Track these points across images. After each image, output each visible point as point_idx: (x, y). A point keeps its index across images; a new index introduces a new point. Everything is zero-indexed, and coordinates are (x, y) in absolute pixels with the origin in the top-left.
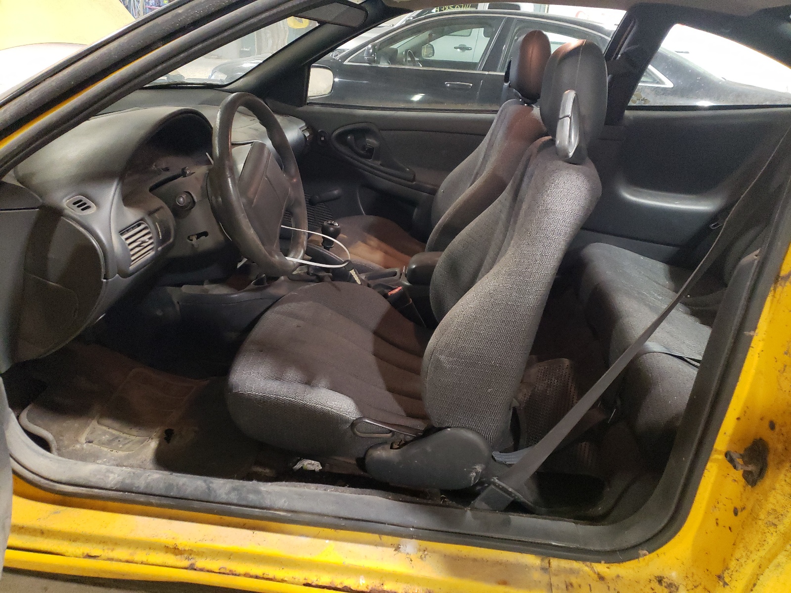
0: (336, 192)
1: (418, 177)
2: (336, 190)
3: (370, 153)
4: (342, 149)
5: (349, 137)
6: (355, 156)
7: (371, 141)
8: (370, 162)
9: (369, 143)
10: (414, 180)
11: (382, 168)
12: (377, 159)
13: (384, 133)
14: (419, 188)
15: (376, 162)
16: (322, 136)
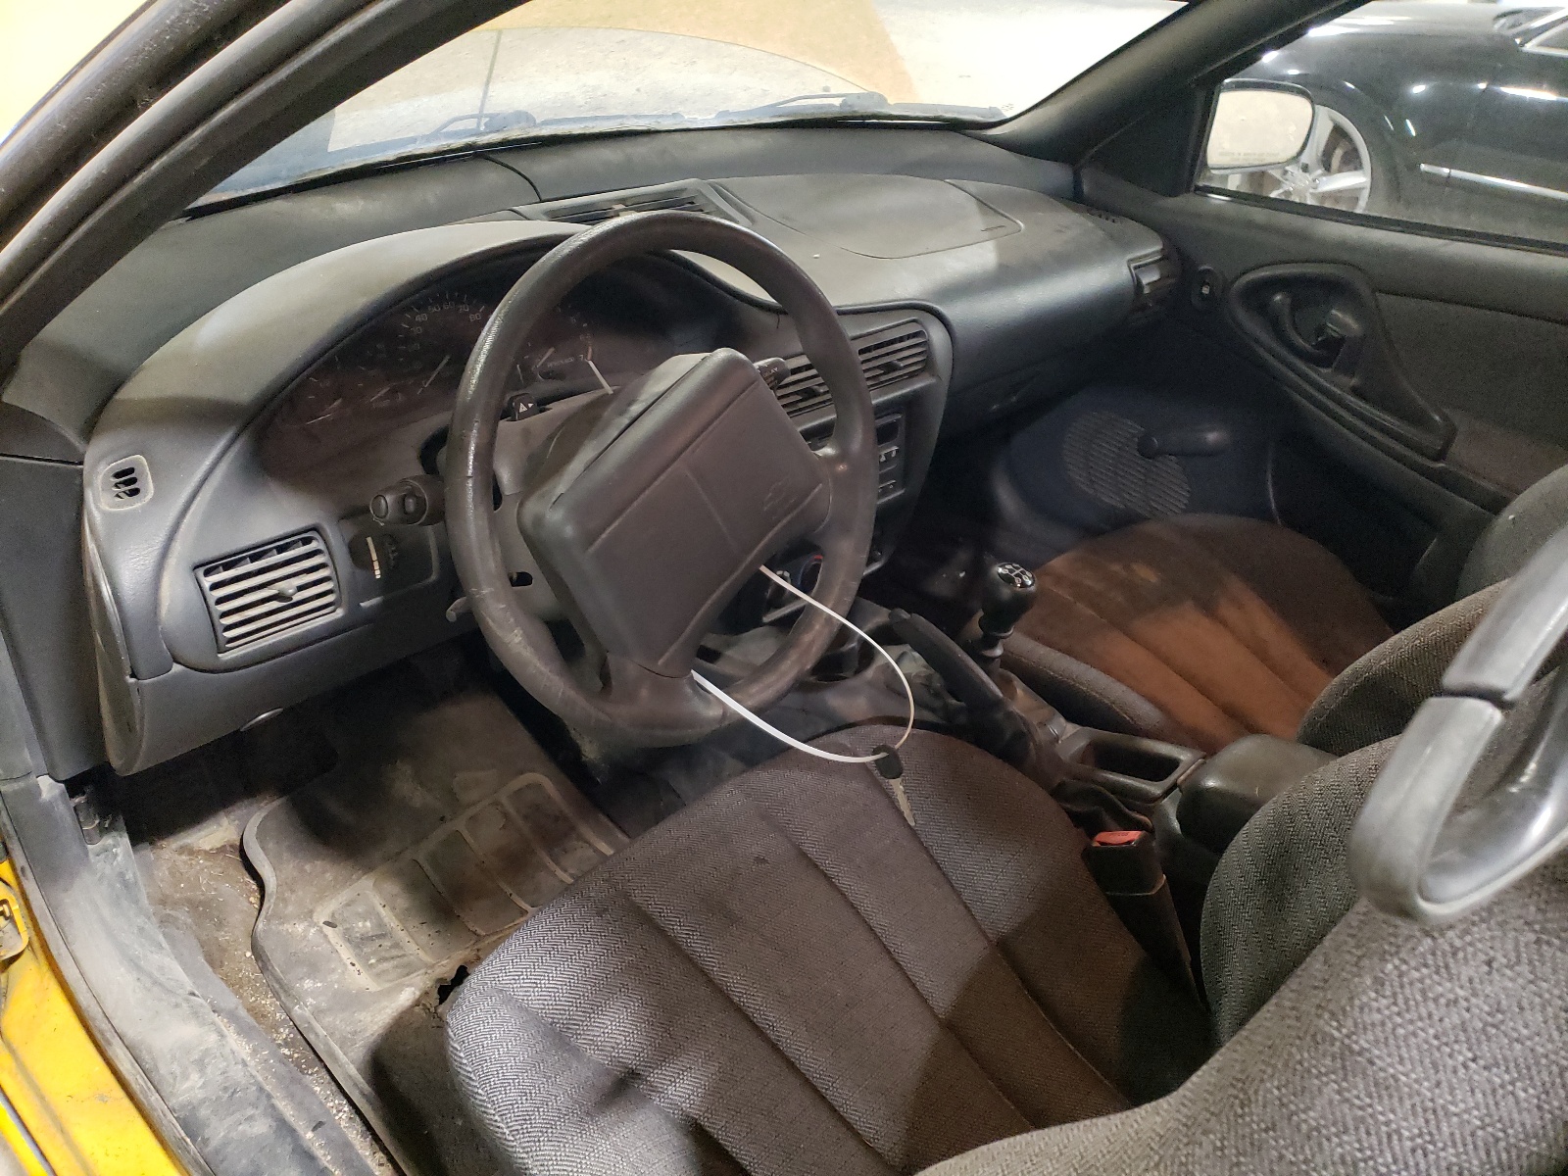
0: (1212, 437)
1: (1459, 450)
2: (1212, 430)
3: (1329, 351)
4: (1252, 325)
5: (1278, 298)
6: (1284, 352)
7: (1343, 320)
8: (1322, 376)
9: (1336, 322)
10: (1440, 456)
11: (1351, 399)
12: (1348, 370)
13: (1385, 300)
14: (1451, 482)
15: (1344, 379)
16: (1204, 283)
